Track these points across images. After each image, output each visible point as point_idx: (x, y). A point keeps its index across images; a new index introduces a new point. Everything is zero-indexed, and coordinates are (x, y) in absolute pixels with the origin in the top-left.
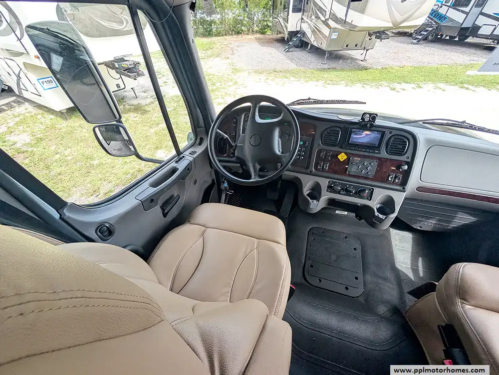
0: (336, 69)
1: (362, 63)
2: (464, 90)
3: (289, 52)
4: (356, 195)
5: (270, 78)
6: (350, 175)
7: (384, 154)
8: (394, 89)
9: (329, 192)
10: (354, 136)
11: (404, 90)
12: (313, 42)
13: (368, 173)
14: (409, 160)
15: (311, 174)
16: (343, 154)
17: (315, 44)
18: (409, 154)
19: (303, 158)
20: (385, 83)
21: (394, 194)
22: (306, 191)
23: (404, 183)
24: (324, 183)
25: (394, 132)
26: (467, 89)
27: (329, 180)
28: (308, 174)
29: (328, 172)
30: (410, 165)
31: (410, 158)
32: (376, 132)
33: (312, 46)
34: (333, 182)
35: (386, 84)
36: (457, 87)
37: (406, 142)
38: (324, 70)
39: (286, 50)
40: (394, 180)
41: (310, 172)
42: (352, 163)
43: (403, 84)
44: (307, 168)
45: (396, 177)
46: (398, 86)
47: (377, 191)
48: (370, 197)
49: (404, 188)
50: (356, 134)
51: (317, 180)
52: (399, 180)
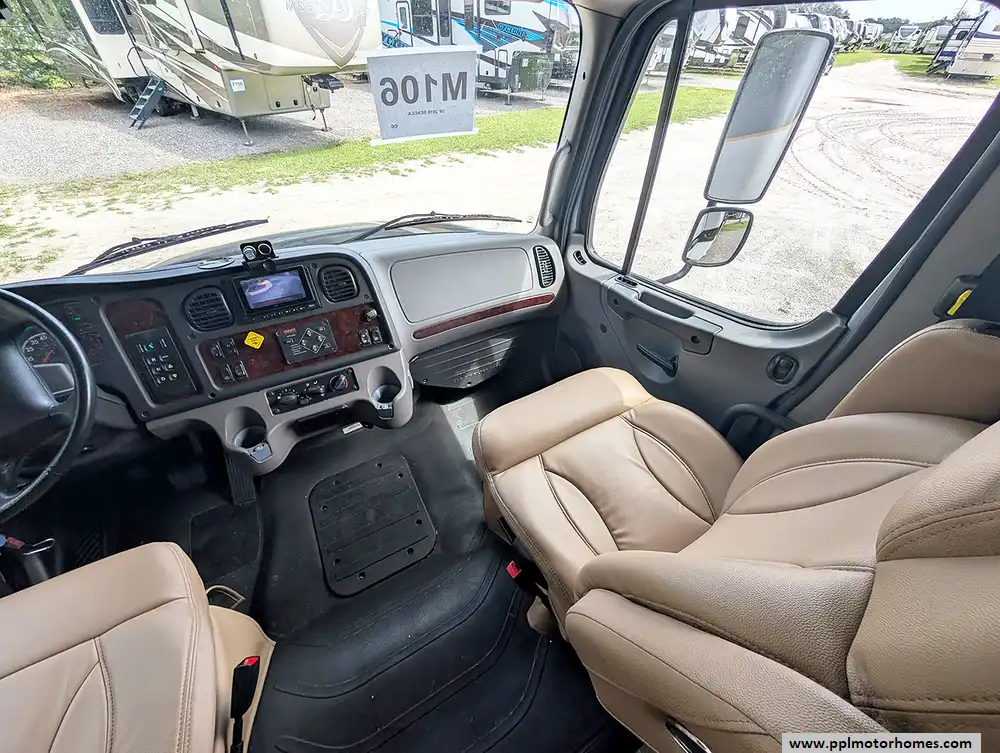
0: (279, 151)
1: (327, 135)
2: (482, 157)
3: (146, 127)
4: (330, 394)
5: (122, 197)
6: (298, 365)
7: (328, 304)
8: (396, 173)
9: (282, 412)
10: (252, 294)
11: (410, 171)
12: (197, 102)
13: (323, 347)
14: (370, 300)
15: (217, 399)
16: (251, 335)
17: (203, 104)
18: (364, 290)
19: (175, 376)
20: (378, 165)
21: (387, 361)
22: (232, 438)
23: (387, 338)
24: (260, 402)
25: (321, 263)
26: (486, 154)
27: (264, 393)
28: (212, 402)
29: (252, 377)
30: (375, 305)
31: (369, 294)
32: (287, 273)
33: (200, 110)
34: (277, 392)
35: (381, 167)
36: (474, 155)
37: (346, 273)
38: (254, 157)
39: (138, 123)
40: (372, 340)
41: (213, 395)
42: (285, 342)
43: (406, 161)
44: (200, 390)
45: (371, 334)
46: (401, 167)
47: (359, 369)
48: (354, 384)
49: (392, 346)
50: (254, 289)
51: (241, 405)
52: (377, 336)
